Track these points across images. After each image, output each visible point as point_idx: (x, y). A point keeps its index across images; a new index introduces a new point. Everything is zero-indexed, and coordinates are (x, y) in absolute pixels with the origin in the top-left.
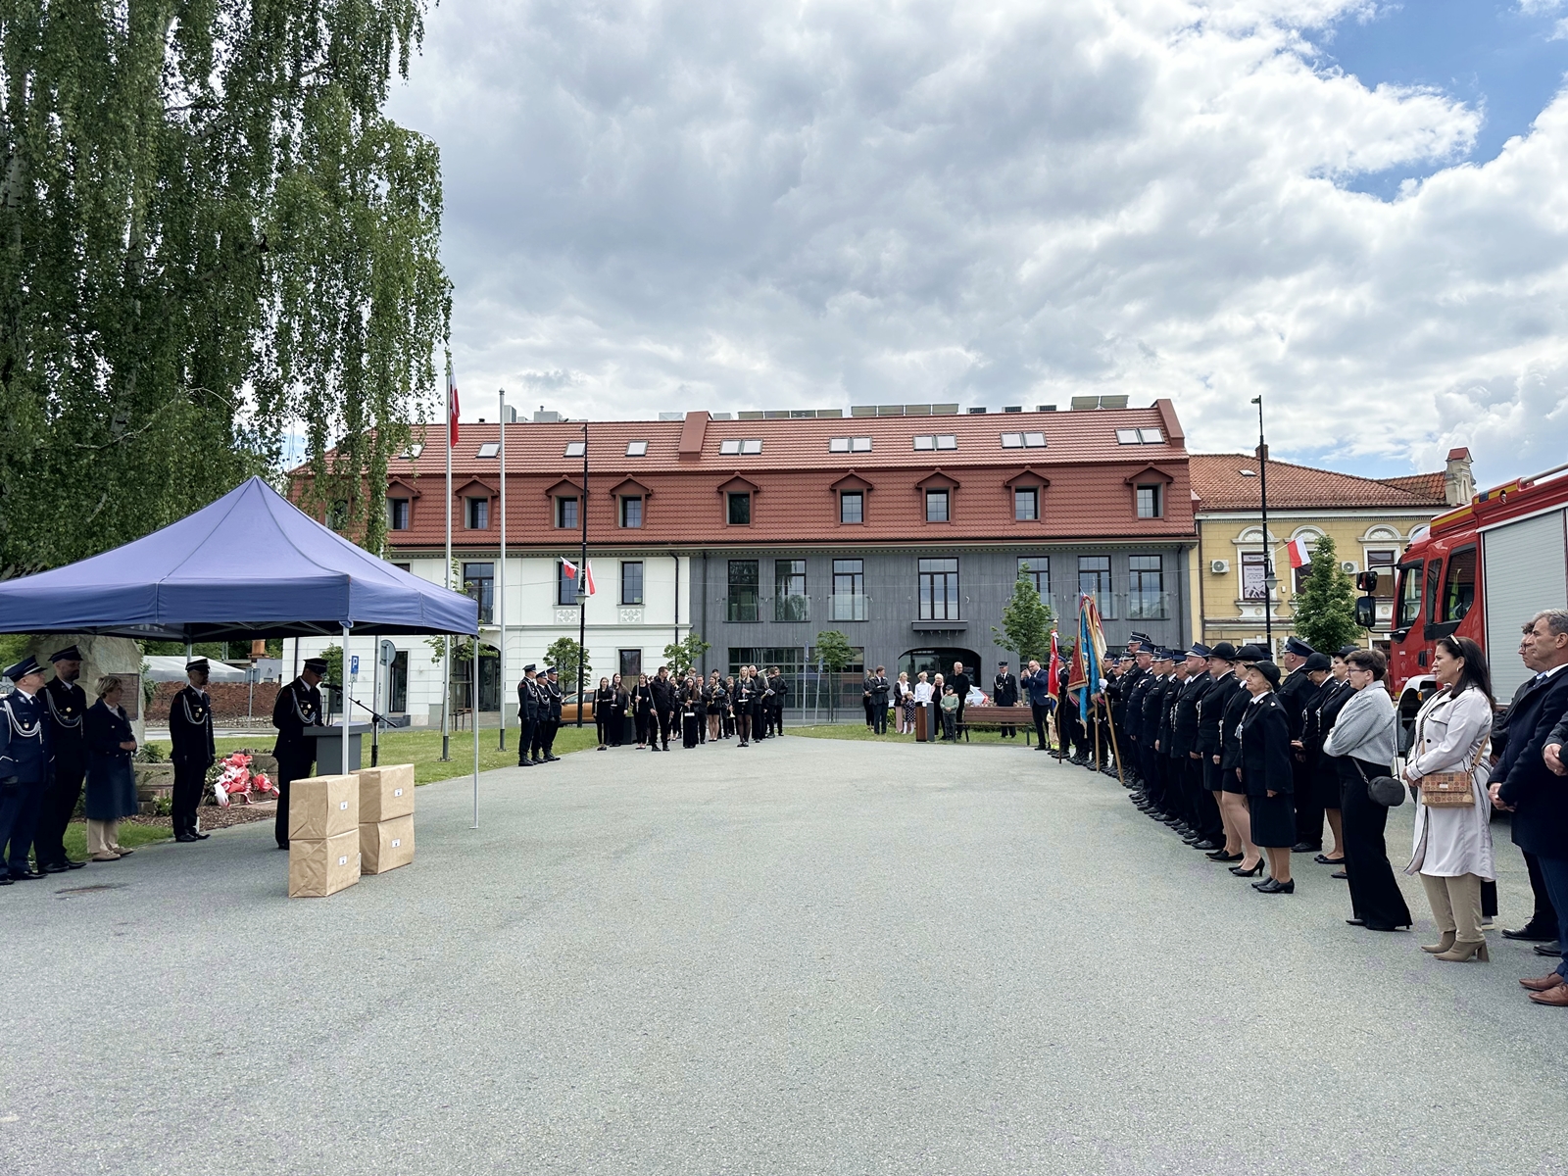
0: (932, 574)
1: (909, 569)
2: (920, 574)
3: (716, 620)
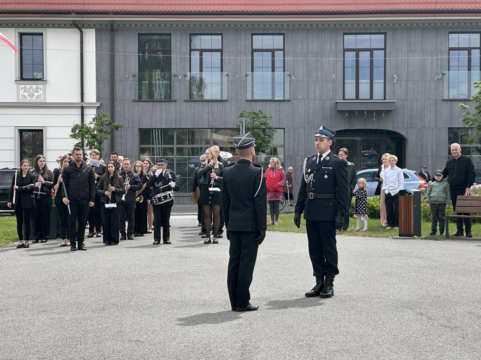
0: (357, 51)
1: (333, 45)
2: (345, 50)
3: (126, 98)
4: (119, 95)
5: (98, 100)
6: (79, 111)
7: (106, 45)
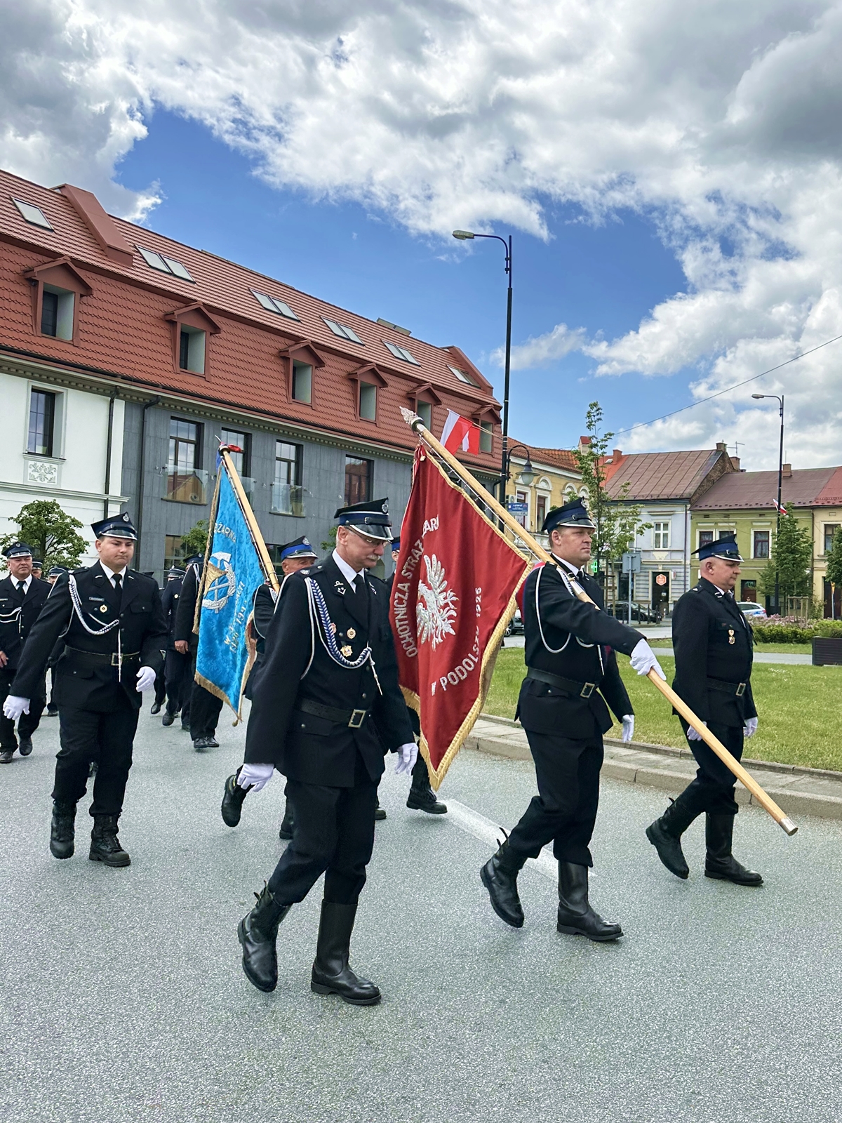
1: (339, 465)
3: (154, 495)
4: (146, 491)
5: (123, 493)
6: (100, 506)
7: (136, 424)
